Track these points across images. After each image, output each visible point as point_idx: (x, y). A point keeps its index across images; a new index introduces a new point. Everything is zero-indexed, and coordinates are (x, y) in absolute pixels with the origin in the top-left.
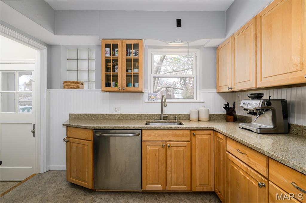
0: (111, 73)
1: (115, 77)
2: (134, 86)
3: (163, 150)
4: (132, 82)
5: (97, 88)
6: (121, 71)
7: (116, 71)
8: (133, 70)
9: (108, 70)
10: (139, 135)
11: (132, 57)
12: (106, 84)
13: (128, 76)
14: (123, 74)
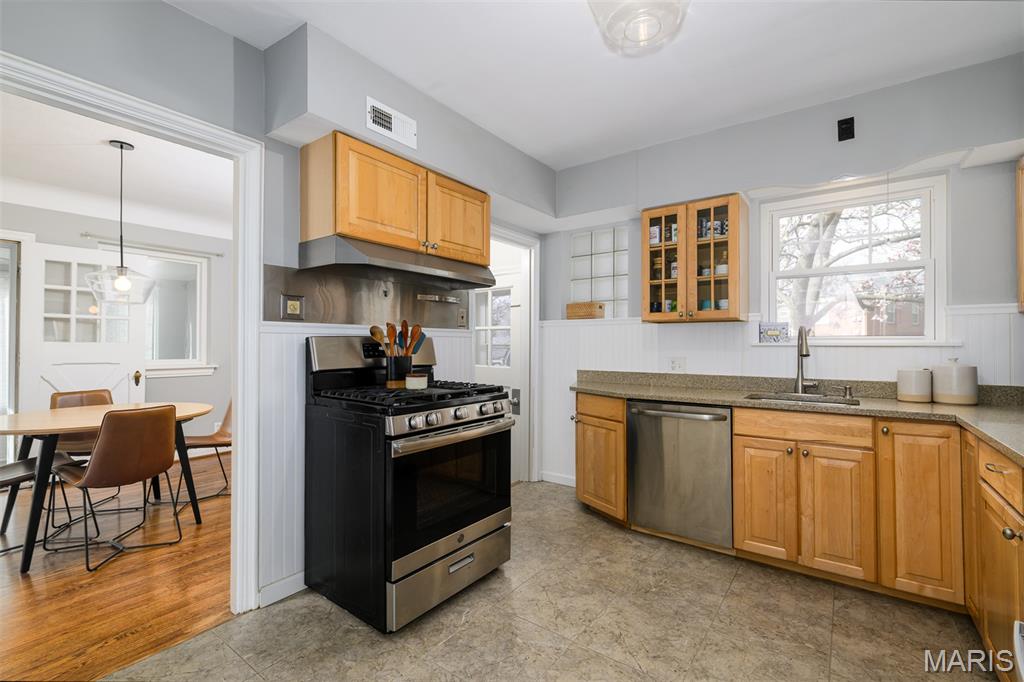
0: (663, 281)
1: (672, 287)
2: (717, 307)
3: (791, 462)
4: (710, 299)
5: (632, 314)
6: (684, 275)
7: (674, 274)
8: (715, 268)
9: (654, 273)
10: (725, 419)
11: (712, 237)
12: (652, 305)
13: (702, 285)
14: (690, 280)
